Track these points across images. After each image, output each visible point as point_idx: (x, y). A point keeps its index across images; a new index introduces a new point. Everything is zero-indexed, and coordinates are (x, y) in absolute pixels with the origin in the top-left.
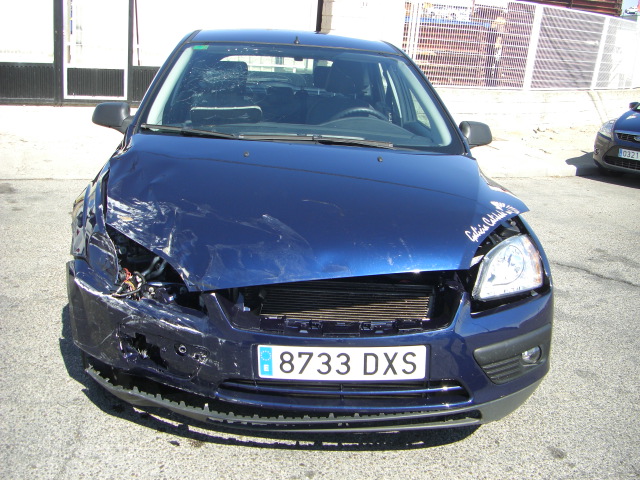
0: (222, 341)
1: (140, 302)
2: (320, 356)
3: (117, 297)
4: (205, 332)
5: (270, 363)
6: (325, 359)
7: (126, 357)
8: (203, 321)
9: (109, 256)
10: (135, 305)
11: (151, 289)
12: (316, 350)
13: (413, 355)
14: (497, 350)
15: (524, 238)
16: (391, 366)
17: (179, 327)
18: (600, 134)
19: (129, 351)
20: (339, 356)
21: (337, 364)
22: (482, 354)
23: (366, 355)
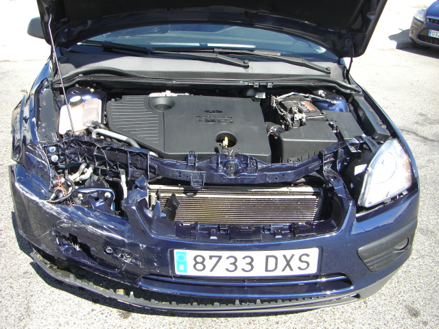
0: (143, 246)
1: (71, 209)
2: (228, 258)
3: (51, 203)
4: (128, 238)
5: (185, 263)
6: (232, 260)
7: (63, 249)
8: (126, 228)
9: (44, 164)
10: (66, 211)
11: (80, 195)
12: (225, 254)
13: (308, 255)
14: (377, 247)
15: (395, 142)
16: (288, 264)
17: (105, 233)
18: (415, 19)
19: (65, 245)
20: (244, 258)
21: (242, 264)
22: (365, 251)
23: (267, 257)
